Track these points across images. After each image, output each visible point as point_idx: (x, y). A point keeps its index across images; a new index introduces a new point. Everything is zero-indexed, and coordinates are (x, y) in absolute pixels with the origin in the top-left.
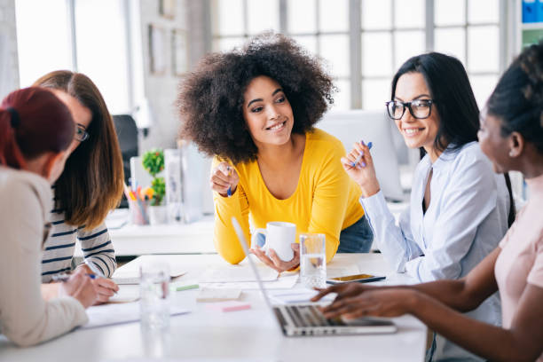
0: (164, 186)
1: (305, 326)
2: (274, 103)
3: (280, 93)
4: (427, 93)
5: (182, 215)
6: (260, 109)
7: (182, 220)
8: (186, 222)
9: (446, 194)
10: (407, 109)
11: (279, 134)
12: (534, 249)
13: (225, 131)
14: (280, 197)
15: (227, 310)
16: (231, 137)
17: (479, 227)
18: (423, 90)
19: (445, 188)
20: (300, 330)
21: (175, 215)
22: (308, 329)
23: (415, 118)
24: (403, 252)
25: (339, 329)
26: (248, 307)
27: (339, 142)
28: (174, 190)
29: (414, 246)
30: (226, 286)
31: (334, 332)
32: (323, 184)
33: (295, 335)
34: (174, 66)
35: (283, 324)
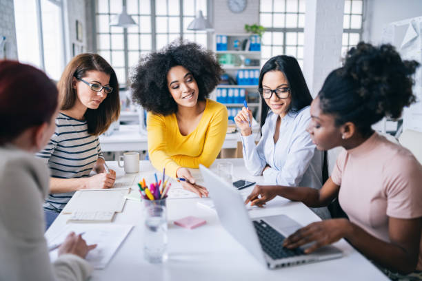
2: (185, 82)
3: (189, 75)
4: (286, 83)
6: (178, 87)
10: (274, 94)
11: (190, 100)
18: (283, 81)
23: (279, 98)
35: (265, 258)
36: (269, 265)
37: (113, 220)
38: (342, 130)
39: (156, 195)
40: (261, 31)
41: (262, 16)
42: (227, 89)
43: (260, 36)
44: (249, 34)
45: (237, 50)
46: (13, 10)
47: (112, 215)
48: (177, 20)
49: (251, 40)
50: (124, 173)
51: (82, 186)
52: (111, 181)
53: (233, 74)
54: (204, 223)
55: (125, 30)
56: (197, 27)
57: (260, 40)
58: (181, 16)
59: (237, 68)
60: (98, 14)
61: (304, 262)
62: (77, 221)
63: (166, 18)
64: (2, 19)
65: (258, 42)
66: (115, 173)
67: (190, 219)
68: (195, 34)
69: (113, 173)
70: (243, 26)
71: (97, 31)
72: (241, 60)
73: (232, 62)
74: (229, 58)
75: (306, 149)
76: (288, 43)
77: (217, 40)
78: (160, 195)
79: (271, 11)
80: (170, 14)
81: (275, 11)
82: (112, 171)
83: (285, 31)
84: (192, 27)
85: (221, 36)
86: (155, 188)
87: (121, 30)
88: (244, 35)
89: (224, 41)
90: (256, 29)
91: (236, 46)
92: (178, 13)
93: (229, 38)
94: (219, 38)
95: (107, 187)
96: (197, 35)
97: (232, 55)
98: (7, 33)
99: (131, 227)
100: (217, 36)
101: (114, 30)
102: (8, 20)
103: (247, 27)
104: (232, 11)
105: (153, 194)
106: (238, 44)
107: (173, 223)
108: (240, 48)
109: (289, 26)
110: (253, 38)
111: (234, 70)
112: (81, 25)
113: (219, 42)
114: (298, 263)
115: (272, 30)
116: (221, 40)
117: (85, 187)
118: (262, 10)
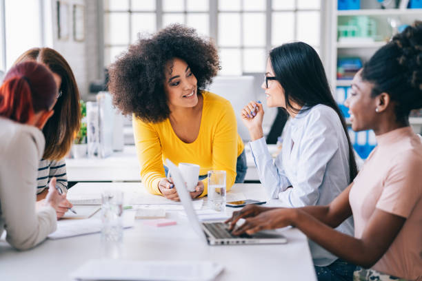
0: (86, 129)
1: (221, 237)
2: (186, 77)
3: (189, 70)
5: (99, 152)
6: (178, 83)
7: (99, 156)
8: (102, 157)
9: (303, 141)
12: (382, 184)
14: (186, 141)
15: (160, 225)
17: (328, 164)
19: (302, 137)
20: (219, 241)
21: (93, 151)
22: (225, 240)
24: (277, 183)
25: (247, 240)
26: (174, 224)
27: (228, 101)
28: (94, 132)
29: (285, 179)
30: (152, 208)
31: (244, 242)
32: (220, 133)
33: (217, 244)
34: (74, 33)
35: (207, 236)
36: (209, 242)
38: (378, 102)
45: (383, 7)
73: (369, 34)
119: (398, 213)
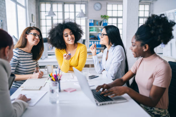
2: (70, 35)
3: (71, 32)
6: (67, 36)
7: (42, 59)
11: (72, 42)
13: (59, 41)
16: (60, 43)
22: (104, 103)
35: (96, 101)
36: (97, 104)
37: (40, 89)
39: (56, 79)
40: (107, 18)
41: (108, 12)
42: (94, 42)
43: (107, 20)
44: (103, 19)
45: (98, 26)
46: (5, 10)
47: (40, 87)
48: (73, 13)
49: (103, 21)
50: (47, 73)
51: (30, 77)
52: (41, 76)
53: (96, 35)
54: (75, 90)
55: (52, 18)
56: (80, 16)
57: (107, 21)
58: (75, 12)
59: (98, 33)
60: (41, 11)
61: (111, 103)
62: (26, 90)
63: (69, 13)
64: (1, 13)
65: (106, 22)
66: (43, 73)
67: (70, 89)
68: (80, 19)
69: (42, 73)
70: (100, 16)
71: (41, 18)
72: (99, 30)
73: (96, 31)
74: (94, 29)
75: (117, 62)
76: (119, 22)
77: (89, 22)
78: (58, 79)
79: (111, 10)
80: (70, 11)
81: (113, 10)
82: (42, 72)
83: (117, 17)
84: (78, 16)
85: (91, 20)
86: (56, 76)
87: (50, 18)
88: (101, 19)
89: (92, 22)
90: (105, 17)
91: (97, 24)
92: (73, 11)
93: (94, 21)
94: (90, 21)
95: (39, 78)
96: (81, 20)
97: (96, 27)
98: (3, 19)
99: (46, 92)
100: (89, 20)
101: (48, 18)
102: (3, 14)
103: (102, 16)
104: (96, 10)
105: (55, 79)
106: (98, 23)
107: (63, 90)
108: (99, 25)
109: (119, 16)
110: (104, 21)
111: (97, 34)
112: (34, 15)
113: (90, 22)
114: (109, 103)
115: (112, 17)
116: (91, 21)
117: (31, 78)
118: (108, 9)
119: (163, 86)
